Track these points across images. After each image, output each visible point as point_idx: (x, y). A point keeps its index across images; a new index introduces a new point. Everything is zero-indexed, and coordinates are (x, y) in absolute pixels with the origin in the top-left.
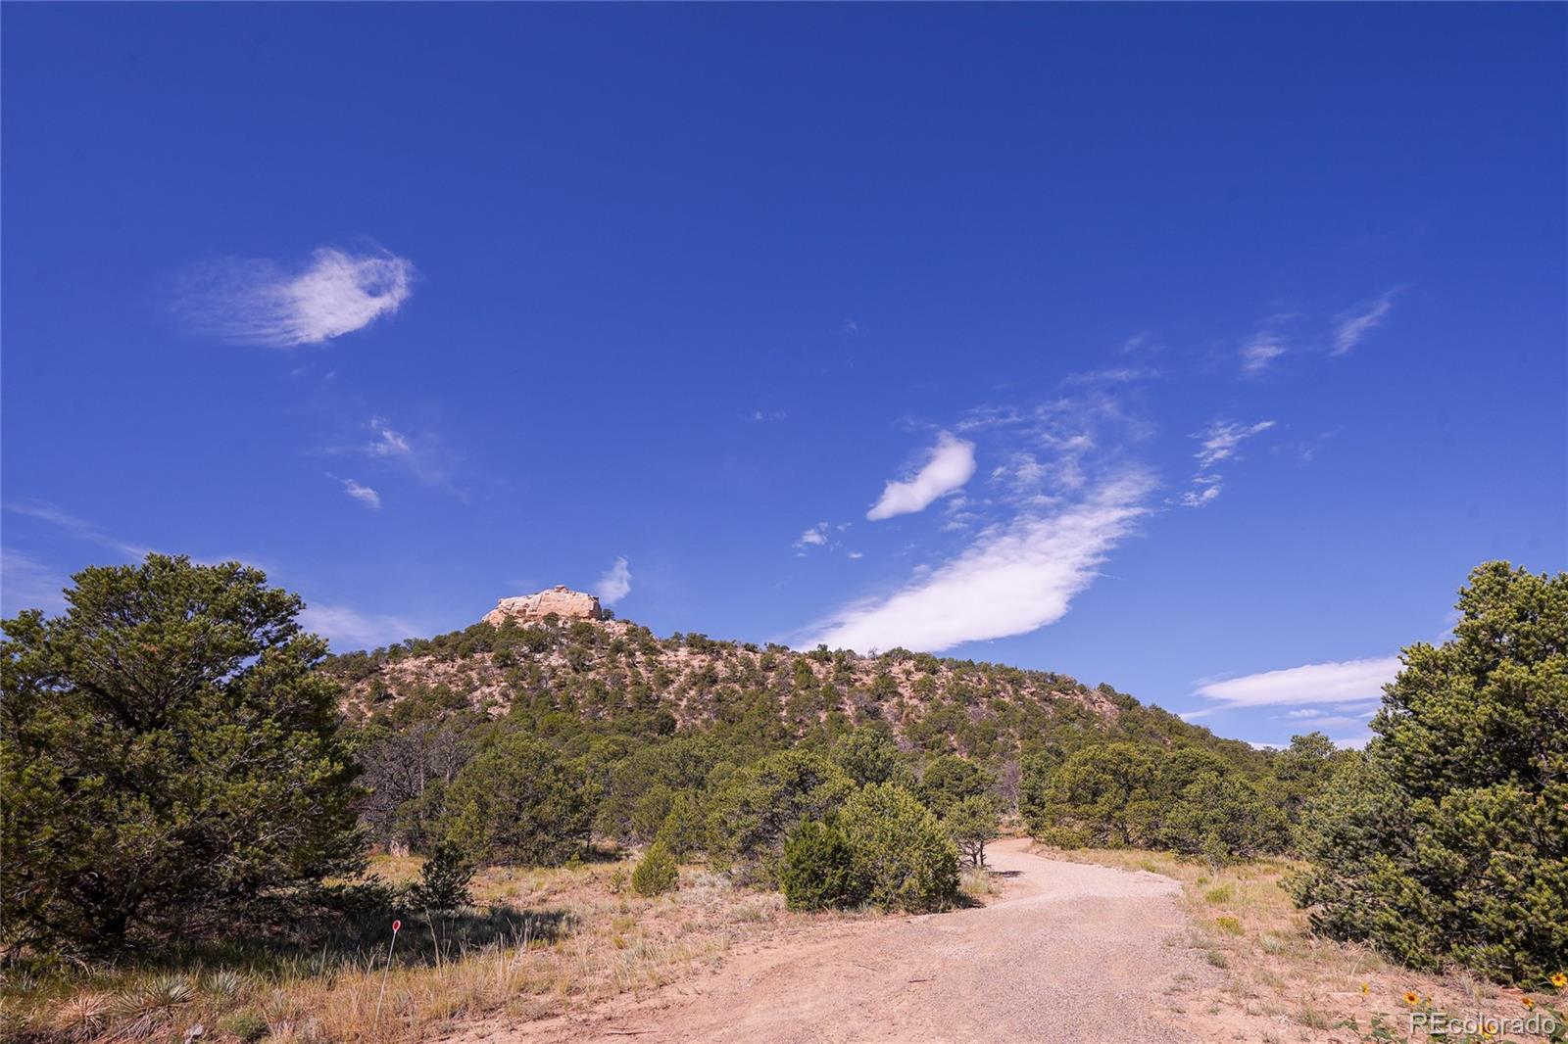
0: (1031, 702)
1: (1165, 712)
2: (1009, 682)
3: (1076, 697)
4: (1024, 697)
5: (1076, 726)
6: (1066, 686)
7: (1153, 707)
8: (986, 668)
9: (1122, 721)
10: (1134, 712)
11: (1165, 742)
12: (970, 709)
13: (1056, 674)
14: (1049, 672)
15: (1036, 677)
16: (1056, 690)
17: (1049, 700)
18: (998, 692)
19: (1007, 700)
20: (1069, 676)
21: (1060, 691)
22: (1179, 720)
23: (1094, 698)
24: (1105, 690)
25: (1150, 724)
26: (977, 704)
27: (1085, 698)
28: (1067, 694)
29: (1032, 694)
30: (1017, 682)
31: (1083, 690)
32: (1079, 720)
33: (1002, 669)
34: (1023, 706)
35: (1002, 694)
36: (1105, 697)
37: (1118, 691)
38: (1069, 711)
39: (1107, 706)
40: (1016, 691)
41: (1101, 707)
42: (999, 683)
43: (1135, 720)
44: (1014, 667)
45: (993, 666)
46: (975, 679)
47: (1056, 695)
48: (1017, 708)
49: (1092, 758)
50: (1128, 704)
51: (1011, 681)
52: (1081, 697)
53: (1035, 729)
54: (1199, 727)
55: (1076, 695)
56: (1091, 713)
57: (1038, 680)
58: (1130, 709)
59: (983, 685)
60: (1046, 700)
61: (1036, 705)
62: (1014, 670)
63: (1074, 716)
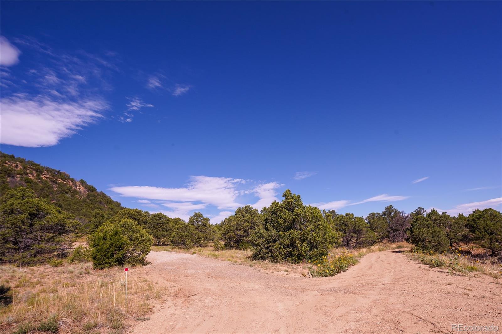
0: (46, 181)
1: (105, 195)
2: (34, 170)
3: (69, 183)
4: (42, 178)
5: (68, 195)
6: (65, 178)
7: (101, 192)
8: (22, 161)
9: (88, 196)
10: (93, 193)
11: (105, 206)
12: (8, 179)
13: (61, 171)
14: (58, 170)
15: (49, 171)
16: (60, 178)
17: (55, 182)
18: (28, 174)
19: (32, 178)
20: (67, 173)
21: (61, 179)
22: (110, 198)
23: (77, 185)
24: (83, 182)
25: (100, 199)
26: (13, 177)
27: (73, 184)
28: (65, 181)
29: (47, 178)
30: (39, 170)
31: (73, 180)
32: (70, 193)
33: (32, 164)
34: (42, 182)
35: (30, 175)
36: (82, 185)
37: (88, 183)
38: (65, 188)
39: (82, 189)
40: (38, 175)
41: (79, 189)
42: (29, 170)
43: (94, 196)
44: (39, 164)
45: (27, 161)
46: (14, 165)
47: (60, 180)
48: (38, 183)
49: (128, 213)
50: (91, 189)
51: (37, 170)
52: (71, 183)
53: (48, 194)
54: (117, 202)
55: (69, 182)
56: (75, 191)
57: (51, 172)
58: (92, 192)
59: (19, 169)
60: (54, 182)
61: (48, 183)
62: (39, 165)
63: (67, 191)
